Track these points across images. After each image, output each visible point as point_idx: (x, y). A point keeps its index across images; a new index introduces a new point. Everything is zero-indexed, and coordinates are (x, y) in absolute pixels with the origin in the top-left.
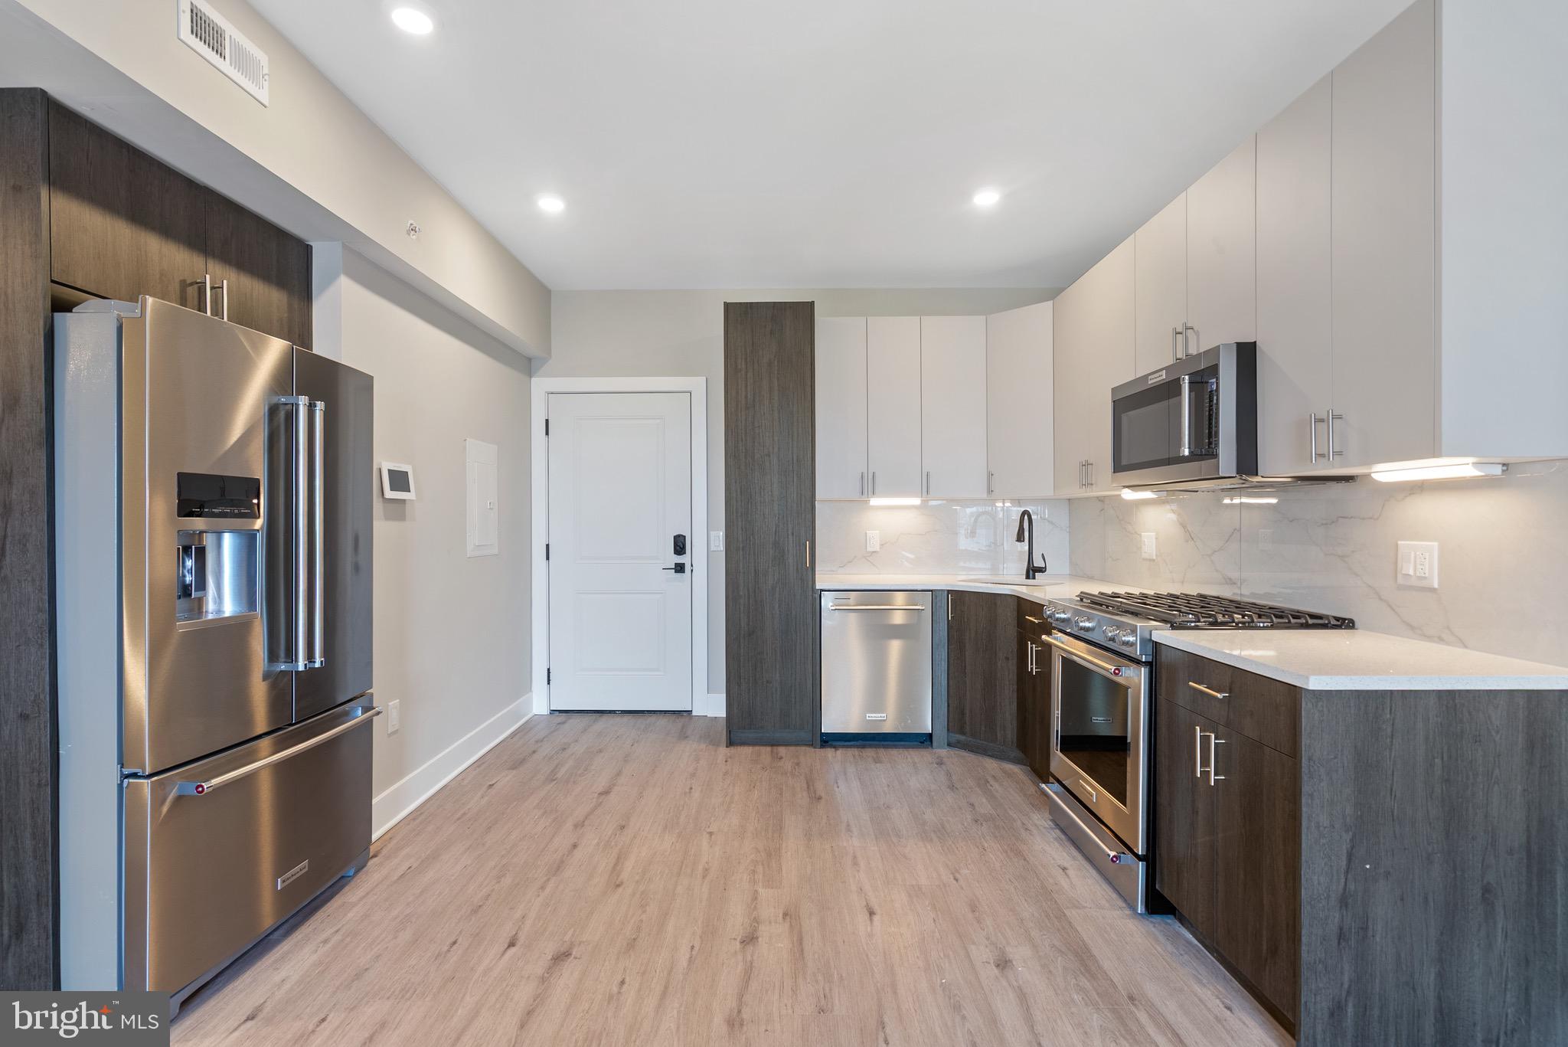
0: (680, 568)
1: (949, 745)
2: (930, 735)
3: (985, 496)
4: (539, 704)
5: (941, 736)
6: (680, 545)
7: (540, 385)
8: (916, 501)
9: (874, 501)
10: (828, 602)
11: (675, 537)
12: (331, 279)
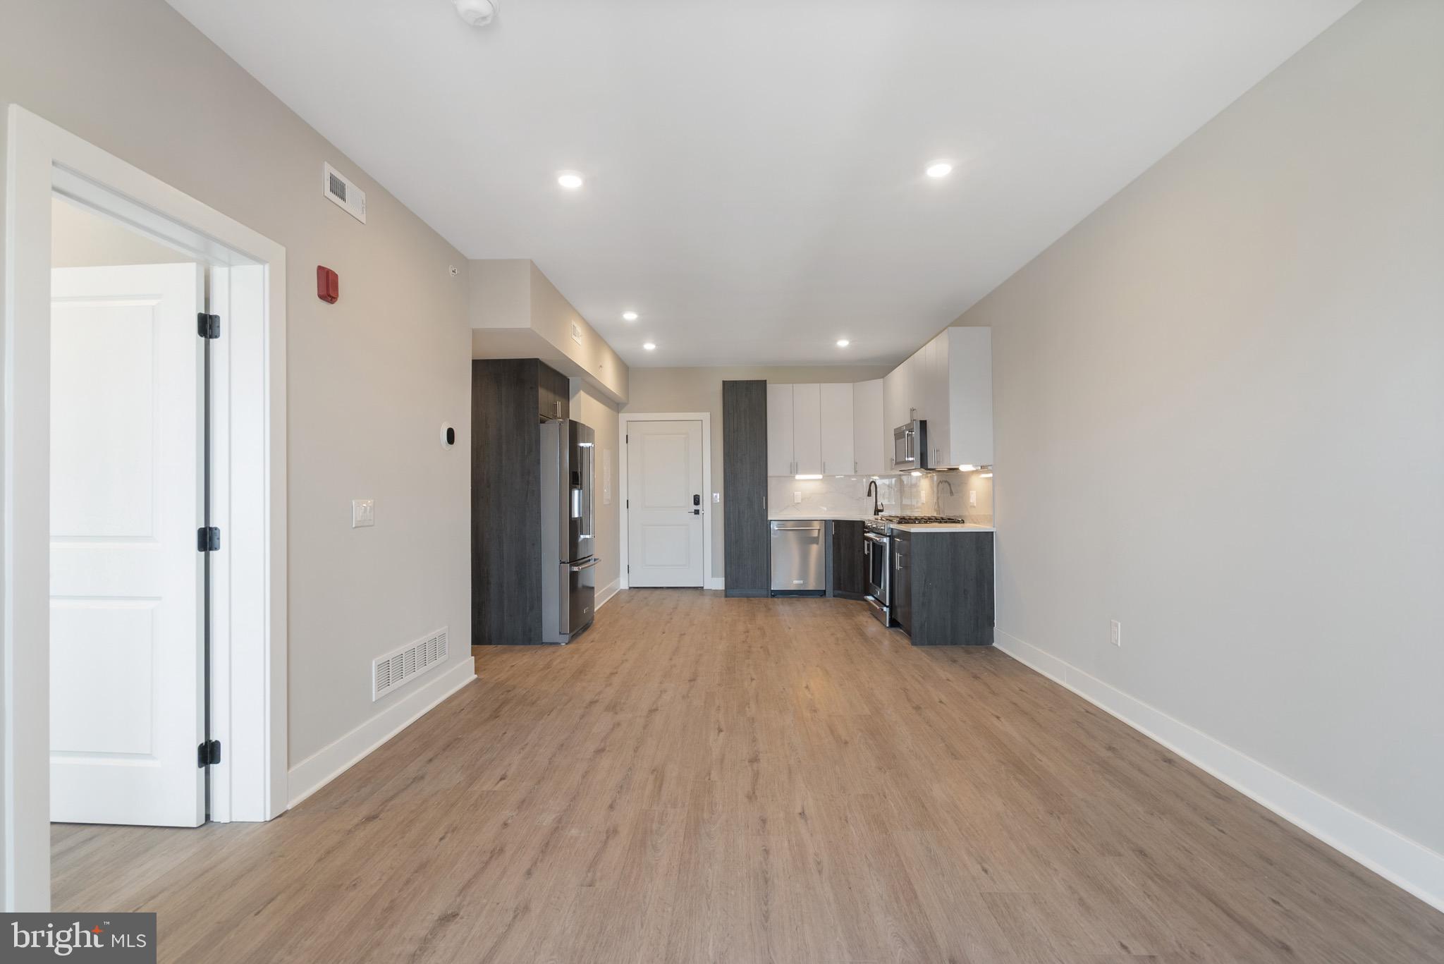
0: (697, 512)
1: (834, 596)
2: (825, 591)
3: (853, 474)
4: (623, 584)
5: (830, 592)
6: (697, 500)
7: (624, 417)
8: (820, 477)
9: (798, 477)
10: (774, 526)
11: (695, 496)
12: (577, 392)
